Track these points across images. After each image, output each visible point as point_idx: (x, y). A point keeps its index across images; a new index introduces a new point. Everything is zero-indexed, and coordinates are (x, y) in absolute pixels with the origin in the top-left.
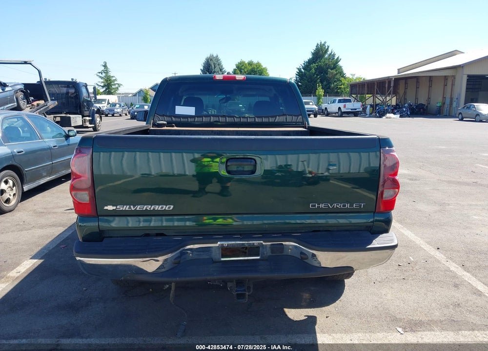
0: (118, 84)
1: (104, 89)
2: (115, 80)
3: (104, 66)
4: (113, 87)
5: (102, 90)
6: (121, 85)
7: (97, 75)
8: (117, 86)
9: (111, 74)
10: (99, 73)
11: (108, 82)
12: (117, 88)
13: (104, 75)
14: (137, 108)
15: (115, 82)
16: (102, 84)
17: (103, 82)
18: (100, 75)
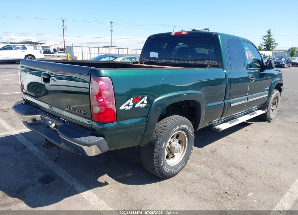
0: (276, 44)
1: (265, 47)
2: (274, 41)
3: (268, 32)
4: (272, 46)
5: (263, 48)
6: (278, 44)
7: (263, 38)
8: (274, 45)
9: (272, 37)
10: (264, 37)
11: (269, 43)
12: (275, 47)
13: (267, 38)
14: (277, 60)
15: (273, 43)
16: (265, 44)
17: (265, 43)
18: (265, 38)
